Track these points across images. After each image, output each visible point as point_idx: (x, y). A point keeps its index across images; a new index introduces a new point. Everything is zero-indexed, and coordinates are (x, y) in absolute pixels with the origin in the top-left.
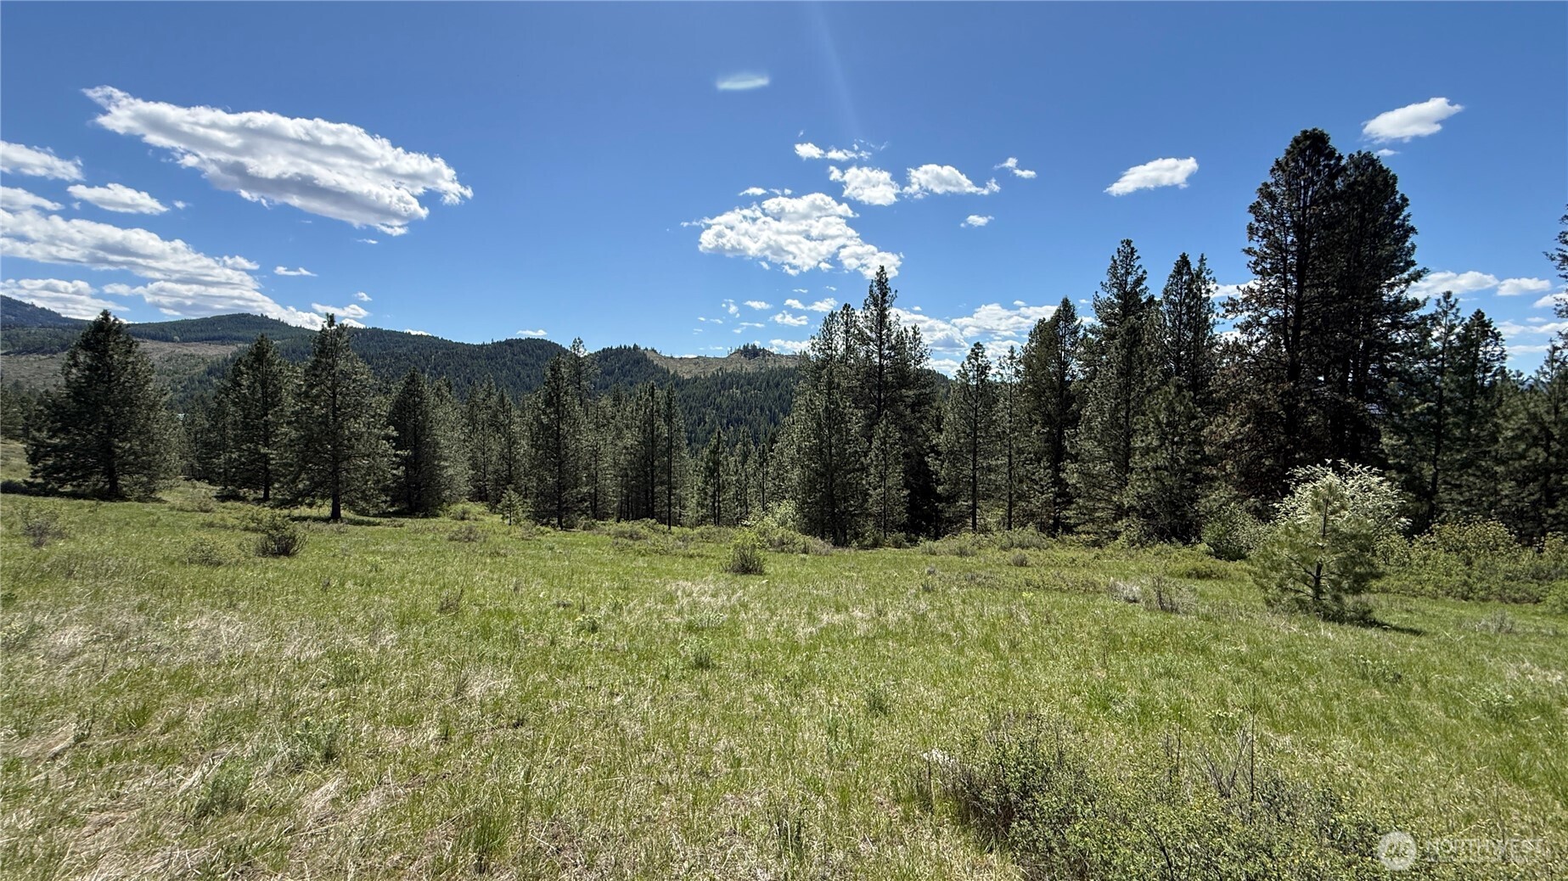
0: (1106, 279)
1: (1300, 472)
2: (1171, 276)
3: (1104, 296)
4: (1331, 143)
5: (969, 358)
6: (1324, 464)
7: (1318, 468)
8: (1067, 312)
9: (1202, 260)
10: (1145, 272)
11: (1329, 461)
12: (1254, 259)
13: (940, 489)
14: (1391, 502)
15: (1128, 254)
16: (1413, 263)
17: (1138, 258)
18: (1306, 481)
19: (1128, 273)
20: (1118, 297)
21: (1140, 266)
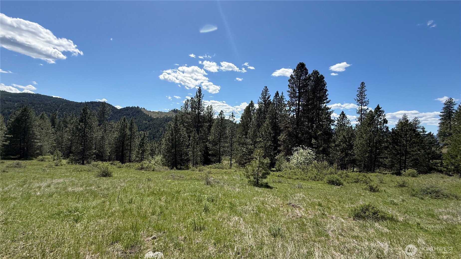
0: (261, 96)
1: (295, 149)
2: (274, 97)
3: (260, 101)
4: (306, 66)
5: (219, 115)
6: (300, 147)
7: (299, 148)
8: (252, 105)
9: (282, 93)
10: (270, 95)
11: (301, 146)
12: (289, 93)
13: (210, 152)
14: (313, 157)
15: (266, 90)
16: (327, 98)
17: (269, 91)
18: (295, 151)
19: (266, 95)
20: (264, 101)
21: (269, 94)
